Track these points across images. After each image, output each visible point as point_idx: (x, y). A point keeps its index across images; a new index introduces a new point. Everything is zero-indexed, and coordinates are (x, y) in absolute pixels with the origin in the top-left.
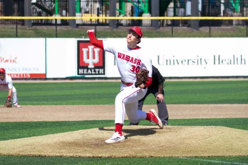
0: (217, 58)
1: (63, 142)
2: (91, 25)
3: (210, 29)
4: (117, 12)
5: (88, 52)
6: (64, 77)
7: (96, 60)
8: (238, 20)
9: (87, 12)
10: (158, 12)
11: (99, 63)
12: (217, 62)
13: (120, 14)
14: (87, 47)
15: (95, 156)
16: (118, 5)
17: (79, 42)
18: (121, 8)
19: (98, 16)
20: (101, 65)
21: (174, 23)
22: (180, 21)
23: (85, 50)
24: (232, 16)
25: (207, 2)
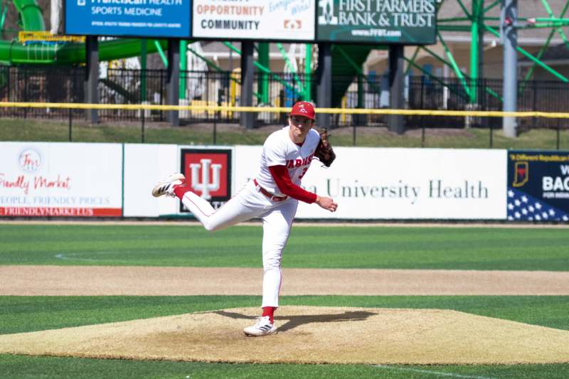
0: (435, 185)
1: (163, 334)
2: (207, 121)
3: (424, 133)
4: (255, 98)
5: (200, 171)
6: (156, 215)
7: (215, 186)
8: (475, 118)
9: (198, 98)
10: (329, 99)
11: (219, 190)
12: (435, 192)
13: (259, 101)
14: (198, 161)
15: (222, 359)
16: (256, 86)
17: (184, 152)
18: (260, 90)
19: (220, 104)
20: (224, 194)
21: (359, 121)
22: (369, 117)
23: (194, 167)
24: (463, 109)
25: (418, 84)
